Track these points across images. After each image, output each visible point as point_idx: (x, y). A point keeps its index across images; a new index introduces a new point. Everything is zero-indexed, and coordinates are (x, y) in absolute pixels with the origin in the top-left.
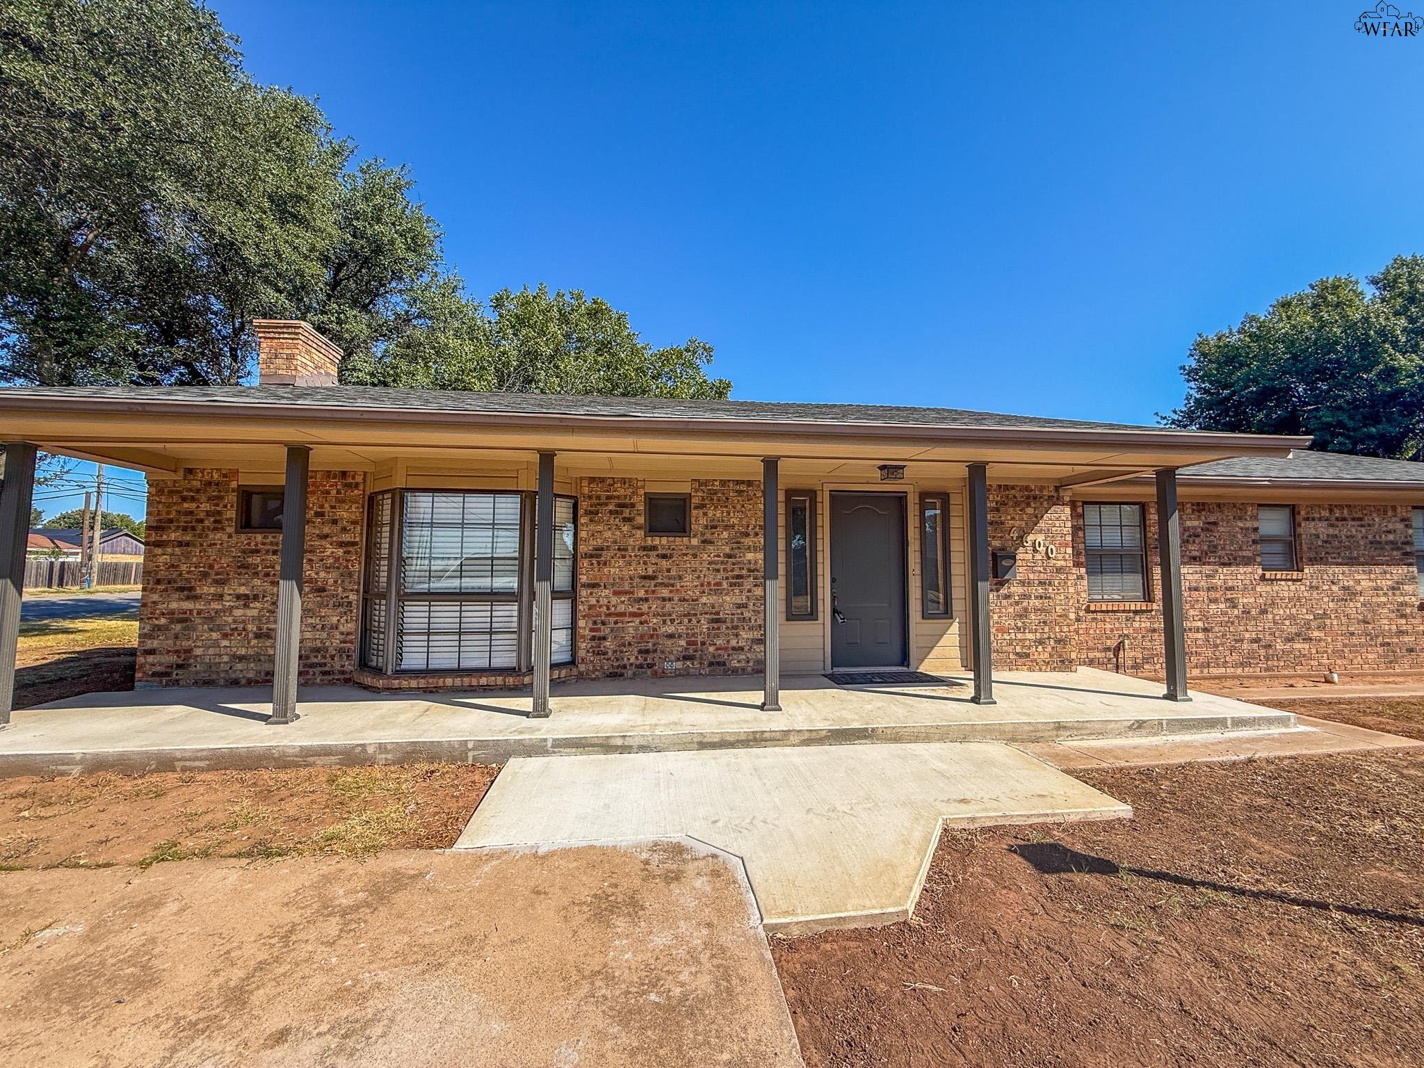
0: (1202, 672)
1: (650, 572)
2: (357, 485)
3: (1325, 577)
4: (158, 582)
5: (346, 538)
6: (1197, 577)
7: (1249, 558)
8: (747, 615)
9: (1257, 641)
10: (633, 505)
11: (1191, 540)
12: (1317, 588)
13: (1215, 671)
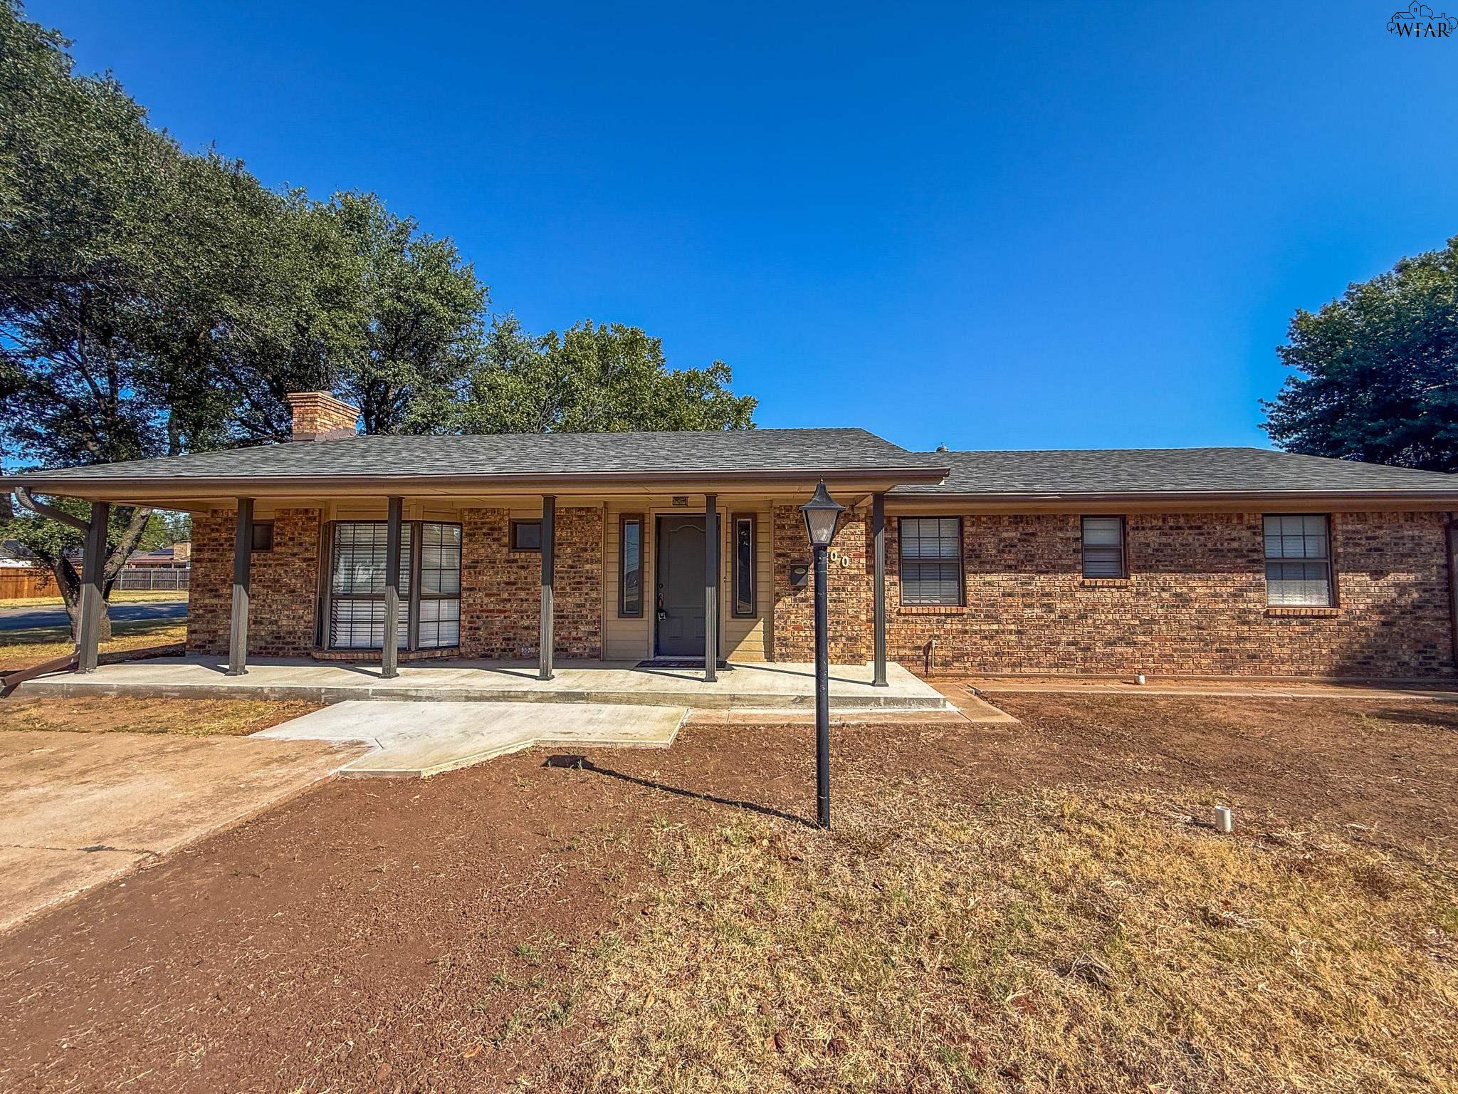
0: (1014, 671)
1: (512, 580)
2: (315, 518)
3: (1155, 584)
4: (198, 586)
5: (308, 555)
6: (1012, 583)
7: (1070, 566)
8: (584, 612)
9: (1072, 643)
10: (500, 529)
11: (1007, 549)
12: (1145, 595)
13: (1027, 671)
